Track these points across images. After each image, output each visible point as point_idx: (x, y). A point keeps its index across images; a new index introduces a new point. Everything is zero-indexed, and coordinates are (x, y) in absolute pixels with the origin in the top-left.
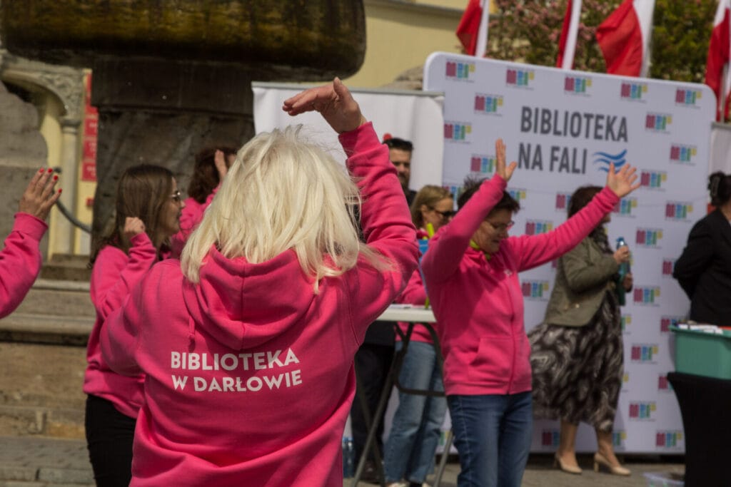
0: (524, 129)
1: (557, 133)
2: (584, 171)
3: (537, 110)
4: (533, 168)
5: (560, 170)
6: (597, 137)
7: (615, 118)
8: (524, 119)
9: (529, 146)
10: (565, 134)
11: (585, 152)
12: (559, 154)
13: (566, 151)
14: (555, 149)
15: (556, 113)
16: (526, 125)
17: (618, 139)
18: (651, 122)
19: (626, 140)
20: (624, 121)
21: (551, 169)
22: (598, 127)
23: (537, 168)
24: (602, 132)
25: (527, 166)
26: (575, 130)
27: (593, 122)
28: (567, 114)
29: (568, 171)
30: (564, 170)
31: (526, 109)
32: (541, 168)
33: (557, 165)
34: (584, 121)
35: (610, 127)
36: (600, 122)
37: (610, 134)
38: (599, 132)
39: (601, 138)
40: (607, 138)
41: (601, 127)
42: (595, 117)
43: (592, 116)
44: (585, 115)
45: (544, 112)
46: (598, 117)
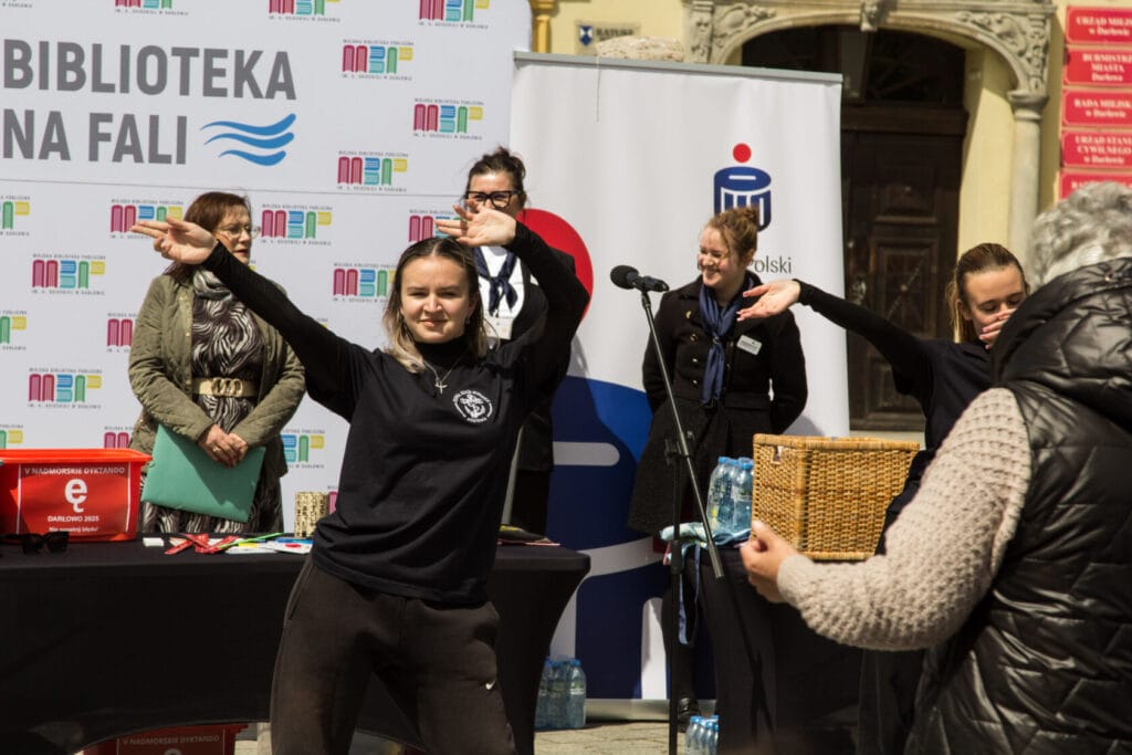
0: (10, 82)
1: (99, 86)
2: (181, 159)
3: (44, 46)
4: (44, 155)
5: (117, 158)
6: (209, 91)
7: (256, 55)
8: (10, 64)
9: (29, 115)
10: (125, 88)
11: (182, 122)
12: (113, 128)
13: (129, 121)
14: (96, 119)
15: (97, 49)
16: (18, 74)
17: (270, 95)
18: (355, 58)
19: (291, 95)
20: (282, 59)
21: (94, 156)
22: (210, 72)
23: (55, 156)
24: (227, 82)
25: (28, 154)
26: (152, 80)
27: (197, 65)
28: (125, 50)
29: (139, 159)
30: (128, 158)
31: (10, 45)
32: (65, 156)
33: (106, 149)
34: (174, 64)
35: (244, 73)
36: (218, 63)
37: (246, 86)
38: (217, 82)
39: (222, 93)
40: (239, 93)
41: (221, 73)
42: (202, 53)
43: (195, 52)
44: (176, 52)
45: (64, 48)
46: (211, 54)
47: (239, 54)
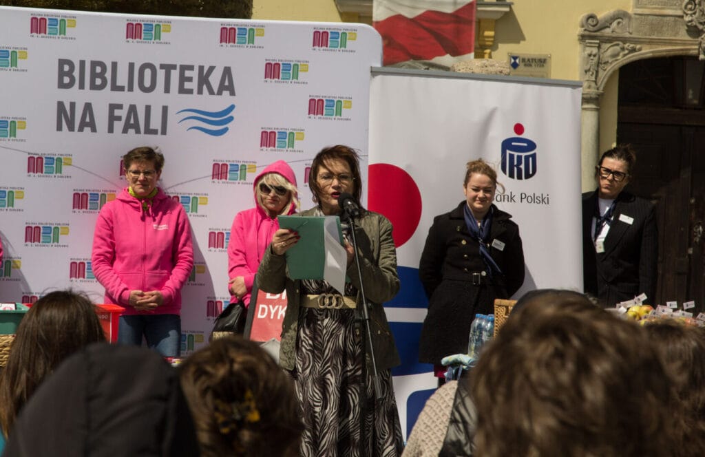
0: (61, 85)
1: (115, 88)
2: (164, 132)
3: (82, 63)
4: (81, 130)
5: (125, 131)
6: (182, 90)
7: (212, 69)
8: (62, 73)
9: (73, 105)
10: (131, 89)
11: (165, 109)
12: (123, 113)
13: (133, 109)
14: (113, 107)
15: (114, 65)
16: (66, 80)
17: (220, 93)
18: (273, 70)
19: (233, 93)
20: (227, 71)
21: (111, 130)
22: (183, 79)
23: (87, 130)
24: (193, 85)
25: (71, 128)
26: (147, 83)
27: (175, 75)
28: (131, 66)
29: (138, 132)
30: (131, 131)
31: (62, 62)
32: (94, 130)
33: (119, 126)
34: (161, 74)
35: (204, 80)
36: (188, 73)
37: (205, 87)
38: (187, 85)
39: (190, 91)
40: (200, 92)
41: (190, 79)
42: (178, 67)
43: (174, 67)
44: (162, 66)
45: (94, 64)
46: (184, 68)
47: (201, 68)
